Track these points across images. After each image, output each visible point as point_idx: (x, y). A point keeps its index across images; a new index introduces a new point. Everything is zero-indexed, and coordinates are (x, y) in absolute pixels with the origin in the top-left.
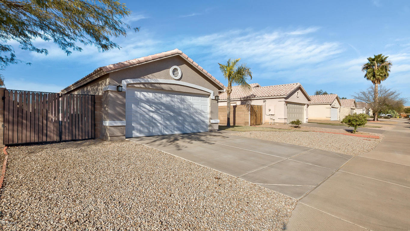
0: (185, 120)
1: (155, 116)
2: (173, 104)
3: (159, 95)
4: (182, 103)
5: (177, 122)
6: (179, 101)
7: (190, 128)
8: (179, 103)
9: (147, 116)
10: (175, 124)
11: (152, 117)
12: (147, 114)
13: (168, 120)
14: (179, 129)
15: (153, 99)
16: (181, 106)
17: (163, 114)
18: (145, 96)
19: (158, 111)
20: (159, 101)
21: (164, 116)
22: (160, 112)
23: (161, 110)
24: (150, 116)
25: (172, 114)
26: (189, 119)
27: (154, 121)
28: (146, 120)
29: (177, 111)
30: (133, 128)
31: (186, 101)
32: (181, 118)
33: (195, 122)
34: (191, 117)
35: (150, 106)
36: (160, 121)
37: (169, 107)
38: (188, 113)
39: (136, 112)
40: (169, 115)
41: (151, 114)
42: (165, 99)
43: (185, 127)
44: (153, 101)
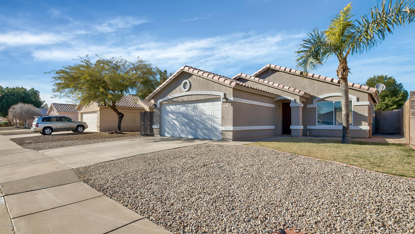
0: (197, 126)
1: (176, 123)
2: (188, 112)
3: (178, 106)
4: (194, 110)
5: (191, 128)
6: (192, 109)
7: (202, 135)
8: (191, 111)
9: (171, 122)
10: (189, 129)
11: (175, 124)
12: (172, 121)
13: (184, 126)
14: (192, 134)
15: (175, 110)
16: (193, 113)
17: (181, 121)
18: (170, 108)
19: (177, 119)
20: (178, 111)
21: (181, 122)
22: (179, 120)
23: (179, 118)
24: (173, 123)
25: (186, 120)
26: (201, 126)
27: (175, 126)
28: (171, 125)
29: (190, 118)
30: (165, 131)
31: (198, 108)
32: (193, 124)
33: (206, 128)
34: (203, 124)
35: (173, 115)
36: (178, 126)
37: (185, 115)
38: (199, 120)
39: (166, 120)
40: (184, 122)
41: (174, 121)
42: (182, 109)
43: (198, 133)
44: (175, 111)
